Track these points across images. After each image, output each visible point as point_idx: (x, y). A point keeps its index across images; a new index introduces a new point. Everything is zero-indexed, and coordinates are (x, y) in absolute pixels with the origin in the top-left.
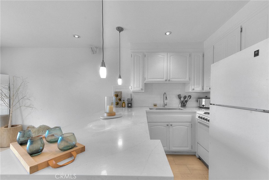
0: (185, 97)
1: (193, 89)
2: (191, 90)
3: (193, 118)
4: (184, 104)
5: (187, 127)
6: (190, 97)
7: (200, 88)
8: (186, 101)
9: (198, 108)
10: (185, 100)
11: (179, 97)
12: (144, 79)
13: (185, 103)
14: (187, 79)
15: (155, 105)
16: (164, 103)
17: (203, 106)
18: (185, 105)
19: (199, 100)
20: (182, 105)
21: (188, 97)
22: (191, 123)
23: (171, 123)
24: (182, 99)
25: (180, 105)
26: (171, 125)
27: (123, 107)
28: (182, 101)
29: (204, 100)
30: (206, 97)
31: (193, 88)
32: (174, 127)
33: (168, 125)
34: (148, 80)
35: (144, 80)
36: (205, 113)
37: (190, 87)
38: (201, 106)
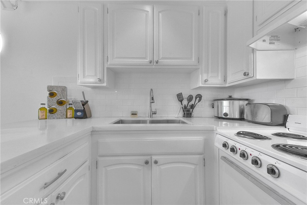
0: (190, 98)
1: (206, 81)
2: (200, 83)
3: (208, 144)
4: (188, 111)
5: (193, 167)
6: (199, 97)
7: (220, 78)
8: (193, 107)
9: (213, 119)
10: (191, 103)
11: (180, 97)
12: (105, 58)
13: (191, 110)
14: (193, 60)
15: (134, 114)
16: (151, 110)
17: (226, 114)
18: (191, 114)
19: (216, 103)
20: (184, 114)
21: (196, 98)
22: (202, 156)
23: (154, 158)
24: (185, 102)
25: (181, 114)
26: (156, 162)
27: (67, 118)
28: (185, 106)
29: (226, 103)
30: (230, 97)
31: (205, 77)
32: (163, 167)
33: (147, 163)
34: (114, 62)
35: (106, 60)
36: (239, 134)
37: (201, 76)
38: (220, 116)
